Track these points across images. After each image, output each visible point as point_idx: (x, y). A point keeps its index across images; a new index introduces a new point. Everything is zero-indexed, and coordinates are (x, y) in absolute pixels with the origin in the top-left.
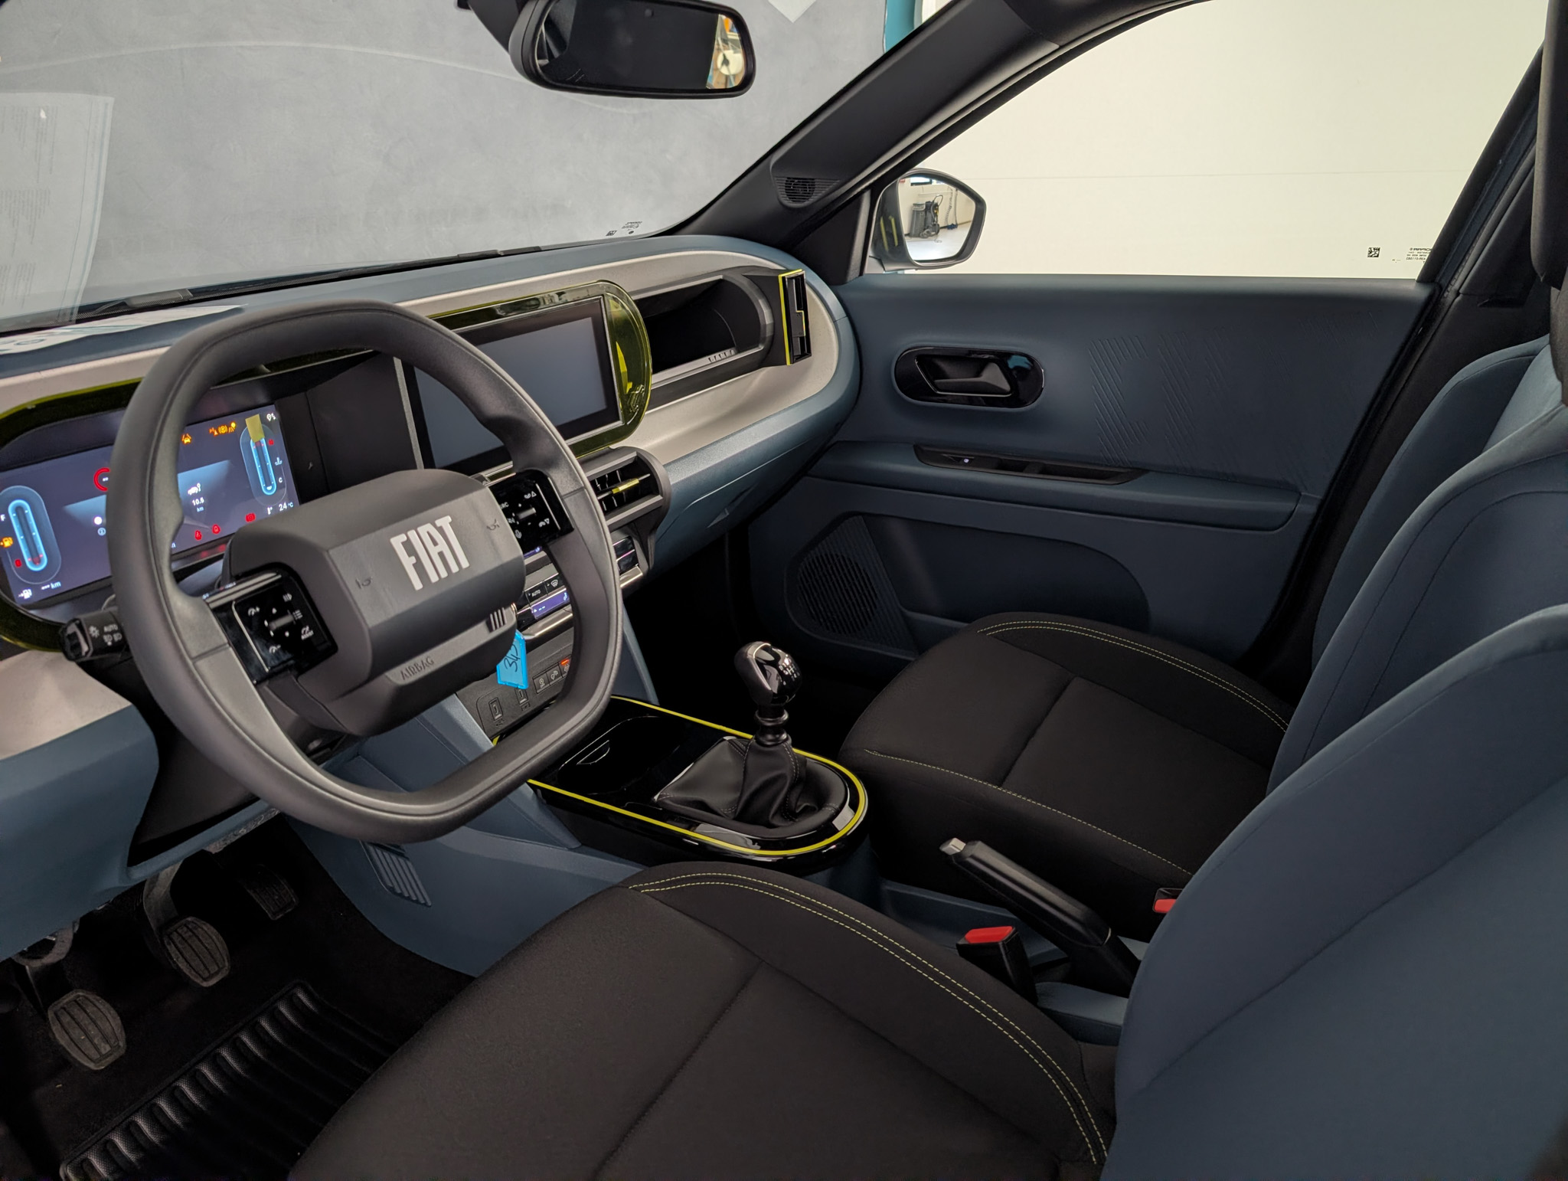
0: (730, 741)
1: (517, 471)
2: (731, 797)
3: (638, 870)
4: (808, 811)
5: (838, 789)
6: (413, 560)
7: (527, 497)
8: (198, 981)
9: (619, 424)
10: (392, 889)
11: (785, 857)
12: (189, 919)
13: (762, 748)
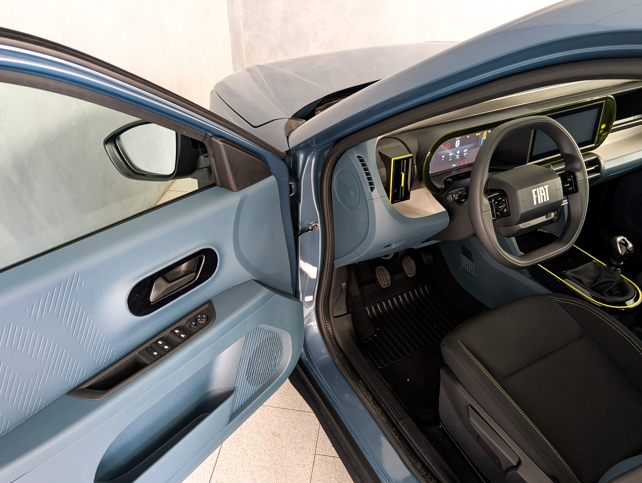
0: (594, 262)
1: (566, 171)
2: (590, 281)
3: (551, 293)
4: (618, 295)
5: (632, 292)
6: (536, 196)
7: (568, 180)
8: (408, 274)
9: (594, 145)
10: (464, 269)
11: (604, 306)
12: (409, 257)
13: (608, 270)
